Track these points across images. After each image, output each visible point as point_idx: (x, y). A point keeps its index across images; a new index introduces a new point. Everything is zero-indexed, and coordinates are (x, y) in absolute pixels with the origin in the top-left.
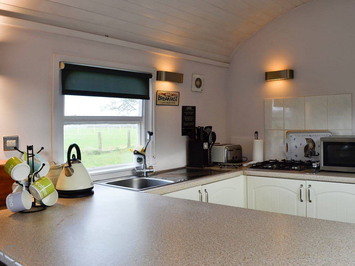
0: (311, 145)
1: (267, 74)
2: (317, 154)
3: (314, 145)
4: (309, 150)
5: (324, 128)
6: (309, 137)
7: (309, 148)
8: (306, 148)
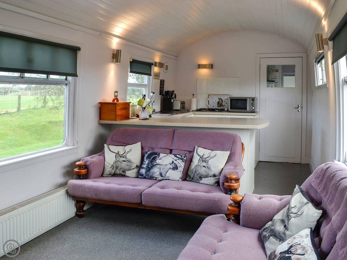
0: (221, 101)
1: (199, 65)
2: (223, 105)
3: (222, 101)
4: (220, 104)
5: (227, 93)
6: (220, 97)
7: (220, 103)
8: (218, 103)
